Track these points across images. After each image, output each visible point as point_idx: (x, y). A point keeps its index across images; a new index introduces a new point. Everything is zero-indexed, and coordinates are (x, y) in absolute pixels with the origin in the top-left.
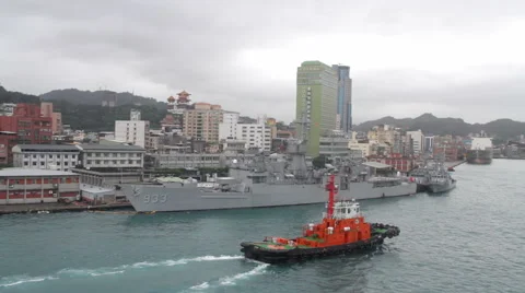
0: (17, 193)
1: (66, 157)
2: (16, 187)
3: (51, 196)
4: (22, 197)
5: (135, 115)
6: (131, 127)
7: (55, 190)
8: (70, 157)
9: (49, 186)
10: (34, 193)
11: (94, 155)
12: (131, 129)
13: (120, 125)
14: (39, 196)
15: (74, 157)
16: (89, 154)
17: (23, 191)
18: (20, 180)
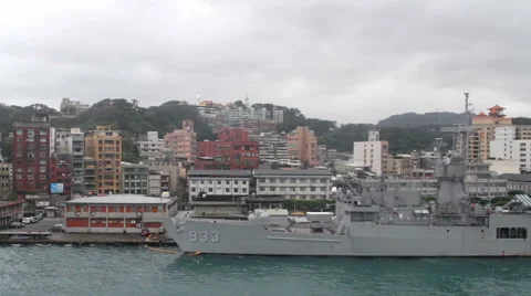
0: (99, 222)
1: (236, 183)
2: (98, 215)
3: (134, 226)
4: (104, 225)
5: (373, 135)
6: (369, 148)
7: (139, 220)
8: (240, 183)
9: (132, 215)
10: (117, 222)
11: (267, 181)
12: (368, 152)
13: (358, 146)
14: (122, 226)
15: (244, 183)
16: (263, 180)
17: (105, 219)
18: (102, 207)
